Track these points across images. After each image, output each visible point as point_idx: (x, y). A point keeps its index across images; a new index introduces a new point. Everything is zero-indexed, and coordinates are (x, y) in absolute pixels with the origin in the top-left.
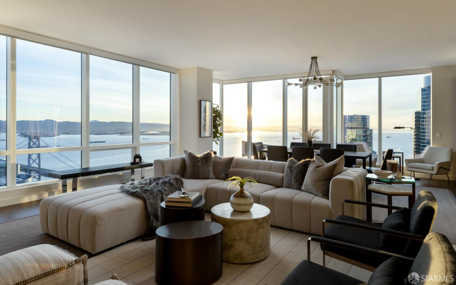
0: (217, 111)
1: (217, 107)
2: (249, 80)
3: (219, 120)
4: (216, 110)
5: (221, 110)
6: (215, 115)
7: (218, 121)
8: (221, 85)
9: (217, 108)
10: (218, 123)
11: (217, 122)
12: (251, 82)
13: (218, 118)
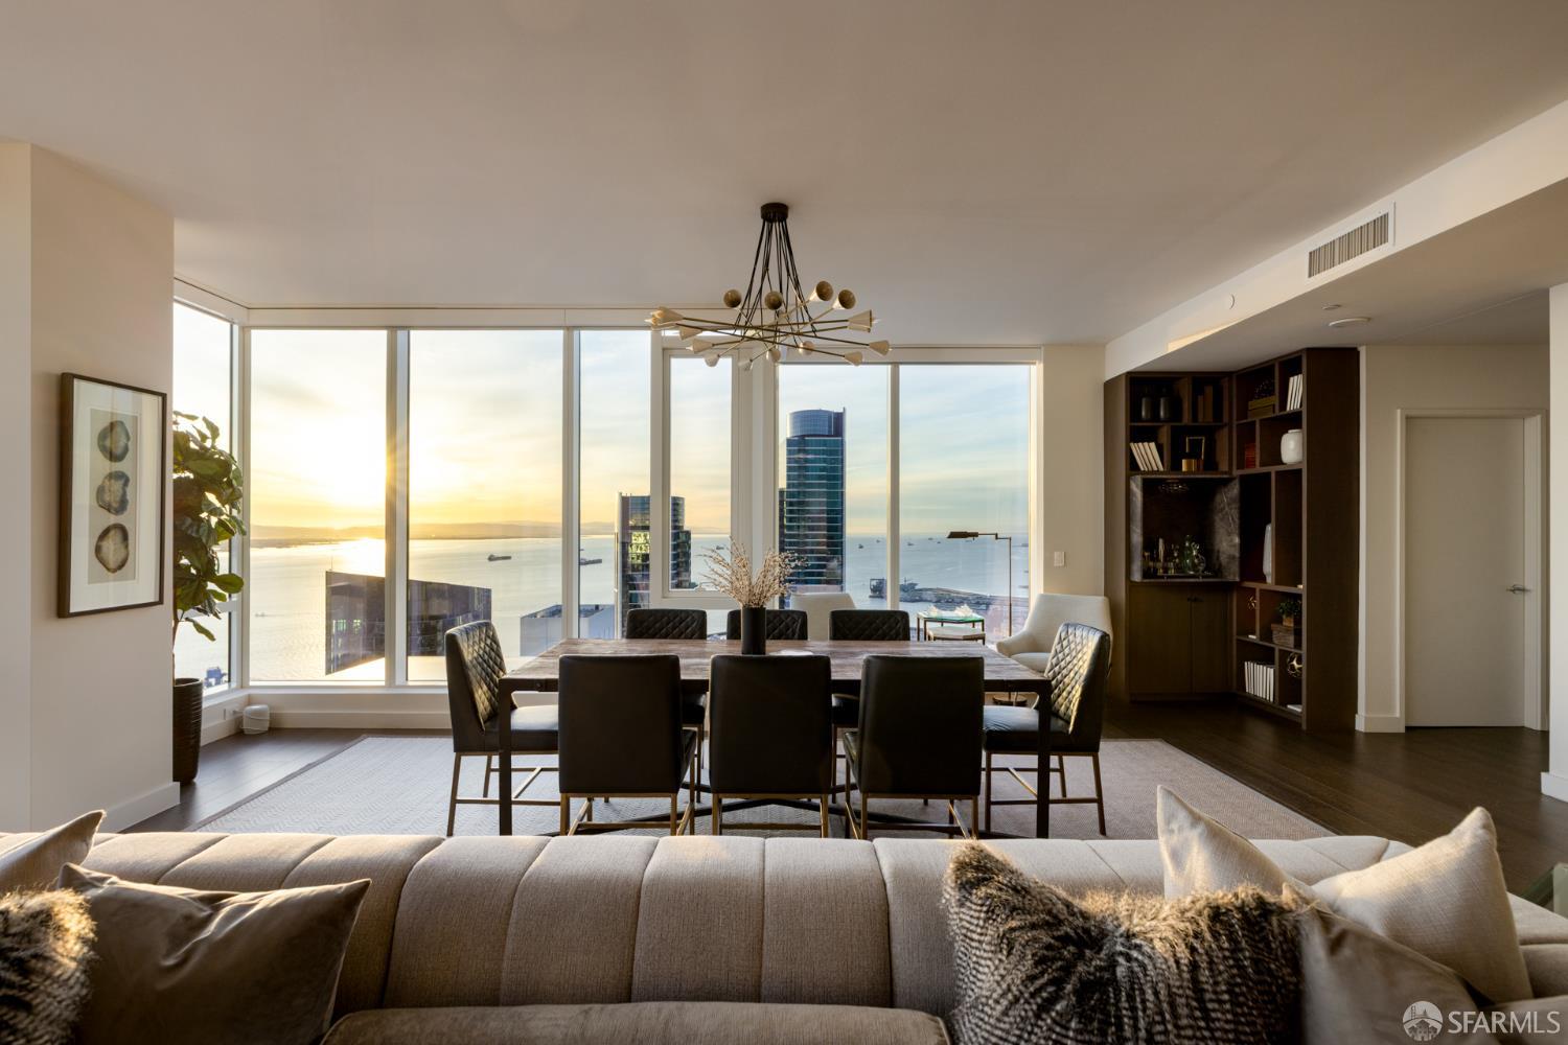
0: (204, 454)
1: (208, 433)
2: (397, 318)
3: (218, 504)
4: (203, 448)
5: (235, 455)
6: (192, 476)
7: (214, 511)
8: (236, 328)
9: (204, 437)
10: (214, 520)
11: (204, 515)
12: (408, 328)
13: (211, 497)
